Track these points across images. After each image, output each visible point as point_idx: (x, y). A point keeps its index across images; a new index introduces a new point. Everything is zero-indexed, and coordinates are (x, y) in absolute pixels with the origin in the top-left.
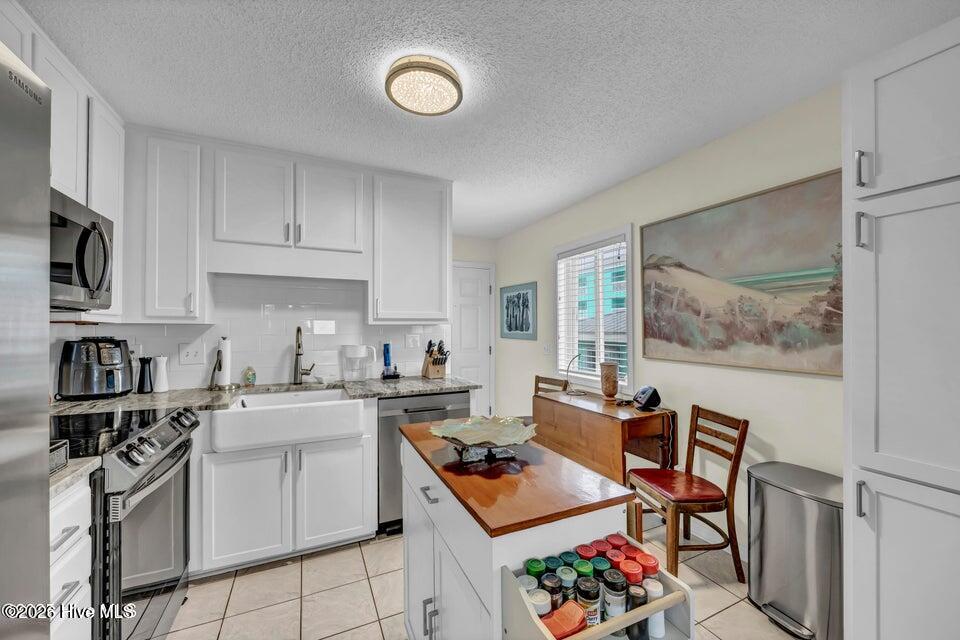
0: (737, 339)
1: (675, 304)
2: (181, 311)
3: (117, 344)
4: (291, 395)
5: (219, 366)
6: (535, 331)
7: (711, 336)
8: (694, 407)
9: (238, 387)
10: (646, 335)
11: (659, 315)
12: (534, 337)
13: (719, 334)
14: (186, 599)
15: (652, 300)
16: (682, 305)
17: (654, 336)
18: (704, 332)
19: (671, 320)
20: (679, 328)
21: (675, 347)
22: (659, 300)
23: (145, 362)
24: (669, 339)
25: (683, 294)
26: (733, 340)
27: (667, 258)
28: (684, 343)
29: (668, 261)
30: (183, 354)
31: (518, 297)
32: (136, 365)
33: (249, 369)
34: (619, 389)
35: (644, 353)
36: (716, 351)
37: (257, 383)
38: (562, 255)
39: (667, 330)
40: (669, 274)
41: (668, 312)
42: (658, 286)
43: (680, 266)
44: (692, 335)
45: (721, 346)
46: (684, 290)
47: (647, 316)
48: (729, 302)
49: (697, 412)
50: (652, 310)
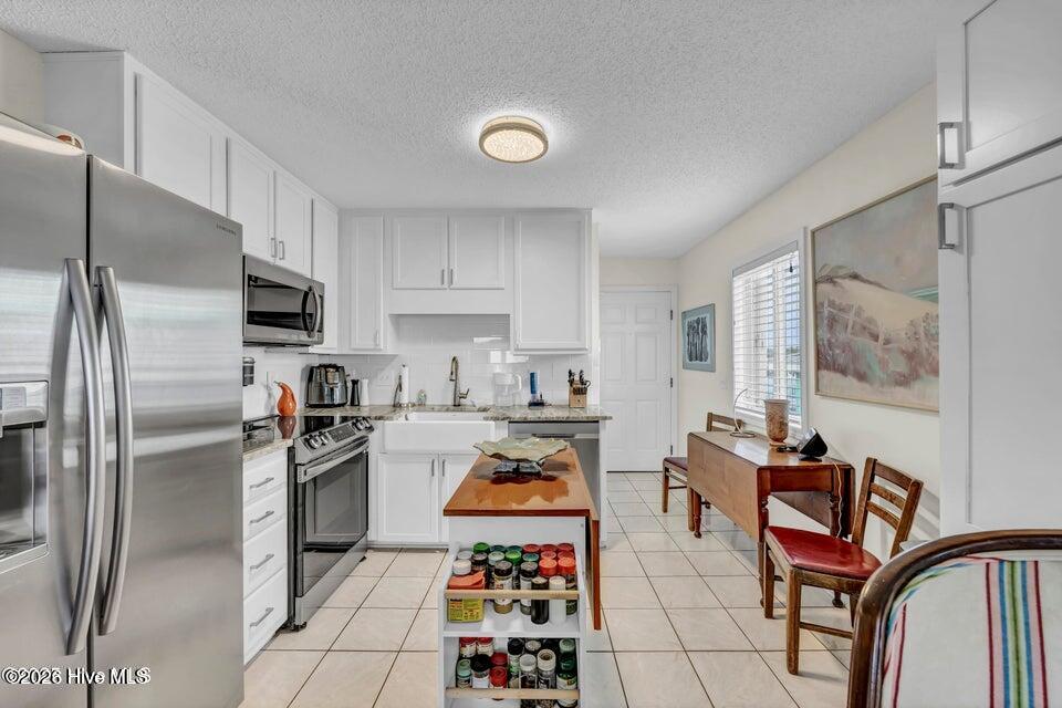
0: (922, 372)
1: (850, 327)
2: (371, 345)
3: (337, 368)
4: (450, 414)
5: (400, 387)
6: (714, 362)
7: (892, 367)
8: (868, 460)
9: (414, 405)
10: (818, 368)
11: (833, 340)
12: (712, 370)
13: (900, 366)
14: (364, 558)
15: (826, 322)
16: (857, 327)
17: (827, 368)
18: (883, 364)
19: (846, 347)
20: (855, 357)
21: (851, 381)
22: (833, 321)
23: (355, 382)
24: (844, 372)
25: (858, 314)
26: (917, 372)
27: (840, 267)
28: (861, 377)
29: (842, 272)
30: (379, 377)
31: (698, 321)
32: (350, 385)
33: (422, 391)
34: (790, 432)
35: (817, 389)
36: (898, 388)
37: (428, 403)
38: (736, 272)
39: (841, 361)
40: (842, 287)
41: (842, 336)
42: (832, 304)
43: (855, 277)
44: (870, 367)
45: (904, 381)
46: (860, 308)
47: (821, 343)
48: (912, 323)
49: (873, 466)
50: (825, 334)
